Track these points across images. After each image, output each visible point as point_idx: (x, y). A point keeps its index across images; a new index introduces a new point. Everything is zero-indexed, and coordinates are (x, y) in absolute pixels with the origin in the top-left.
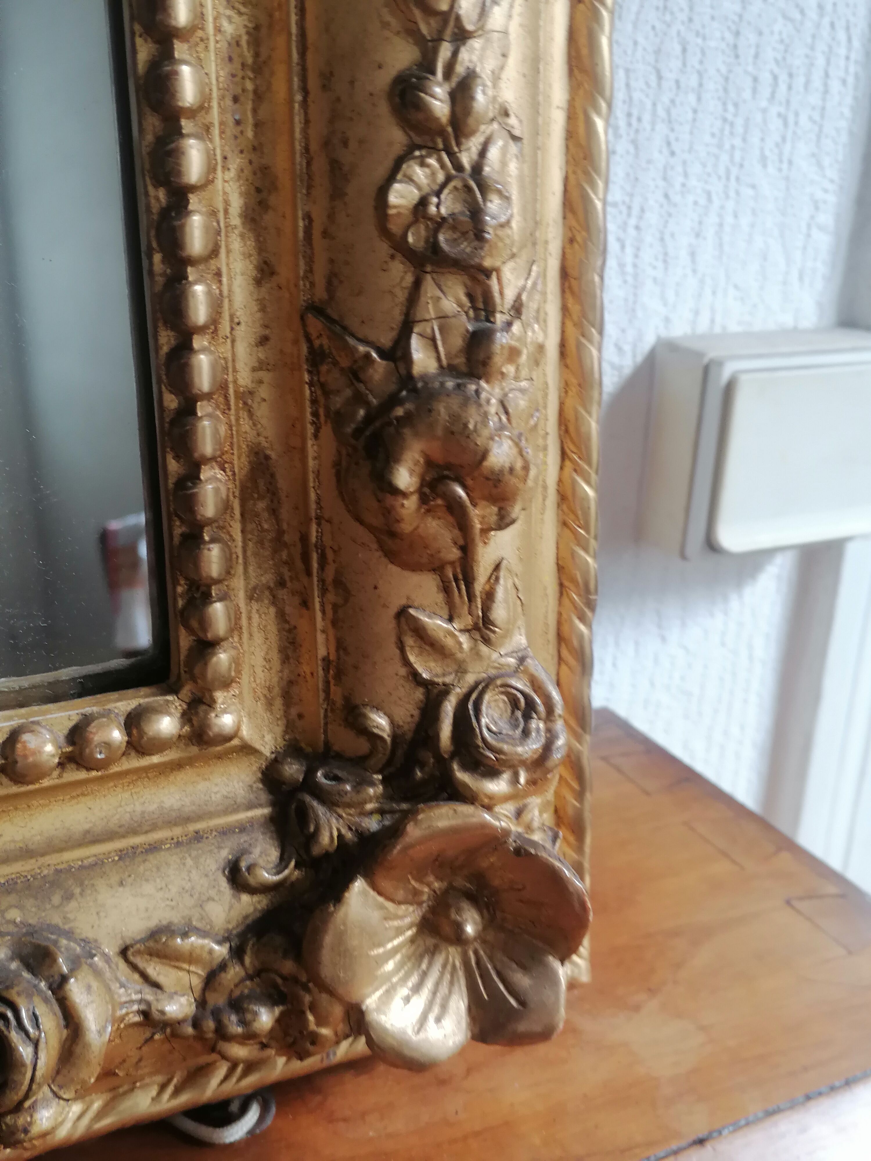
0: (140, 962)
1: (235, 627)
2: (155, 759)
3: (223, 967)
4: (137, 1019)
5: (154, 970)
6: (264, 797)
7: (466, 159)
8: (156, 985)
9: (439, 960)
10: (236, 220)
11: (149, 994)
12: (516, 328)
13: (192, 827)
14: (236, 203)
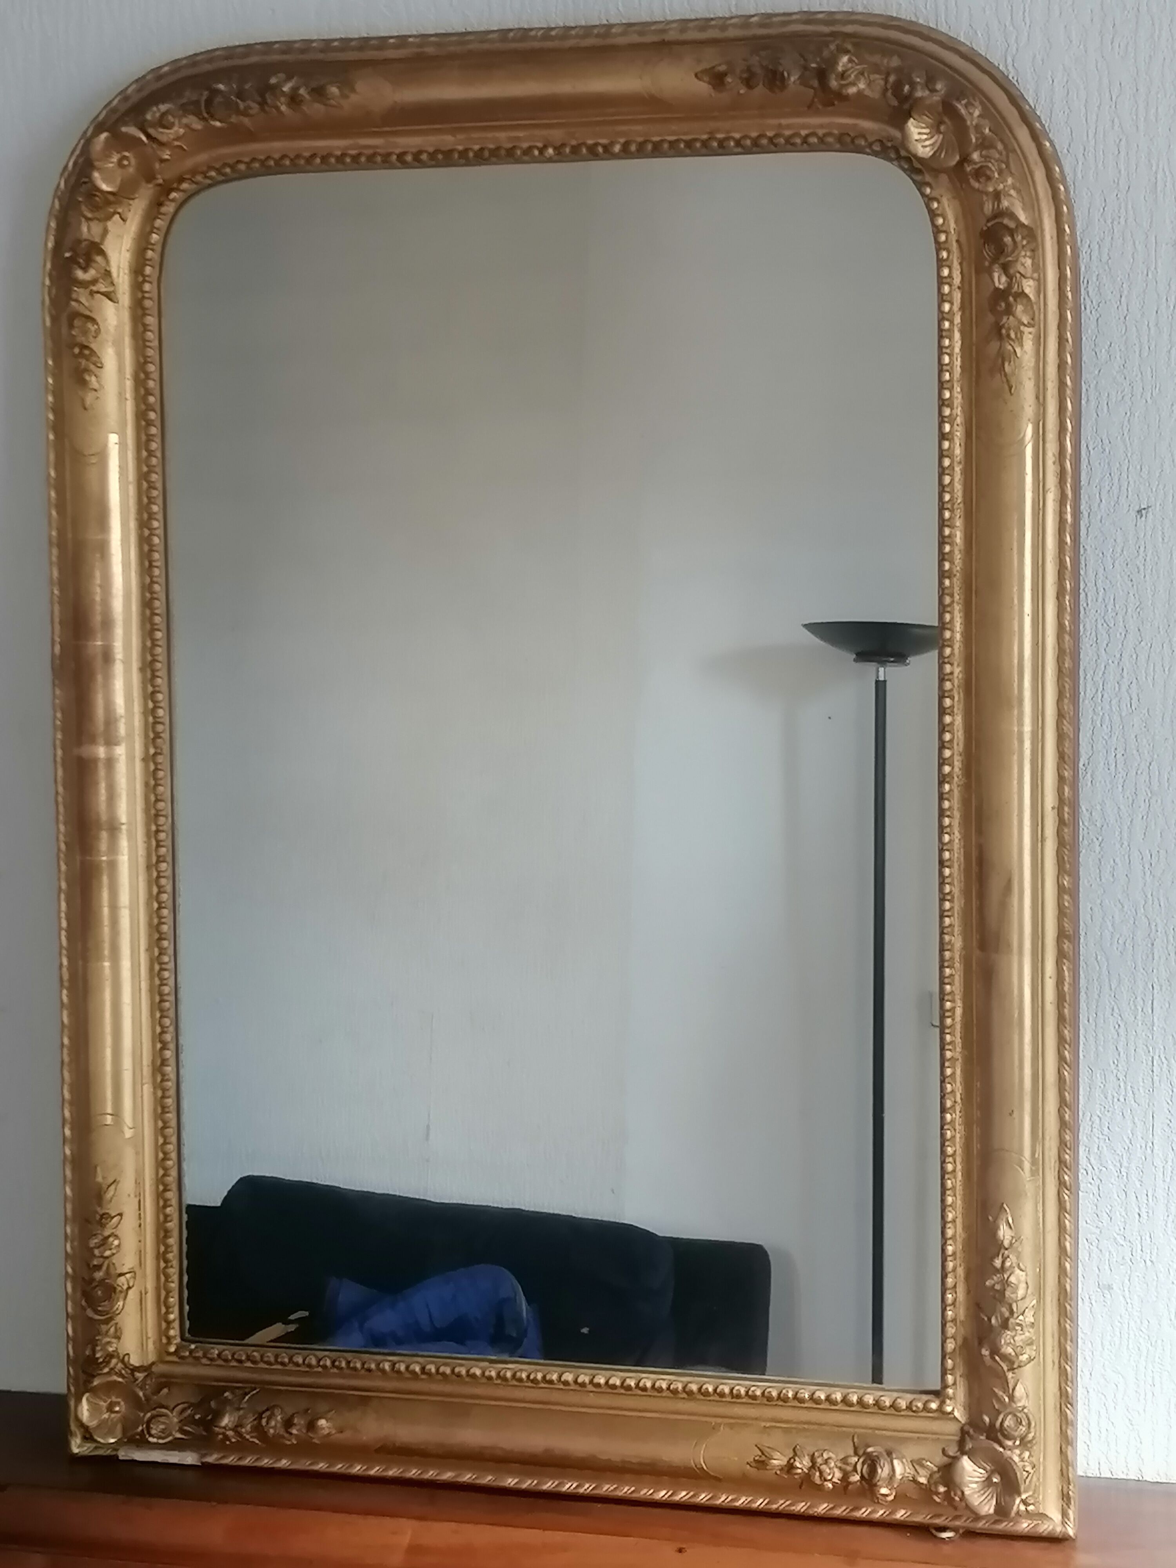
0: (915, 1465)
1: (955, 1384)
2: (931, 1415)
3: (935, 1472)
4: (911, 1479)
5: (917, 1467)
6: (960, 1435)
7: (1006, 1276)
8: (918, 1473)
9: (990, 1490)
10: (962, 1279)
11: (916, 1474)
12: (1021, 1317)
13: (938, 1436)
14: (962, 1275)
